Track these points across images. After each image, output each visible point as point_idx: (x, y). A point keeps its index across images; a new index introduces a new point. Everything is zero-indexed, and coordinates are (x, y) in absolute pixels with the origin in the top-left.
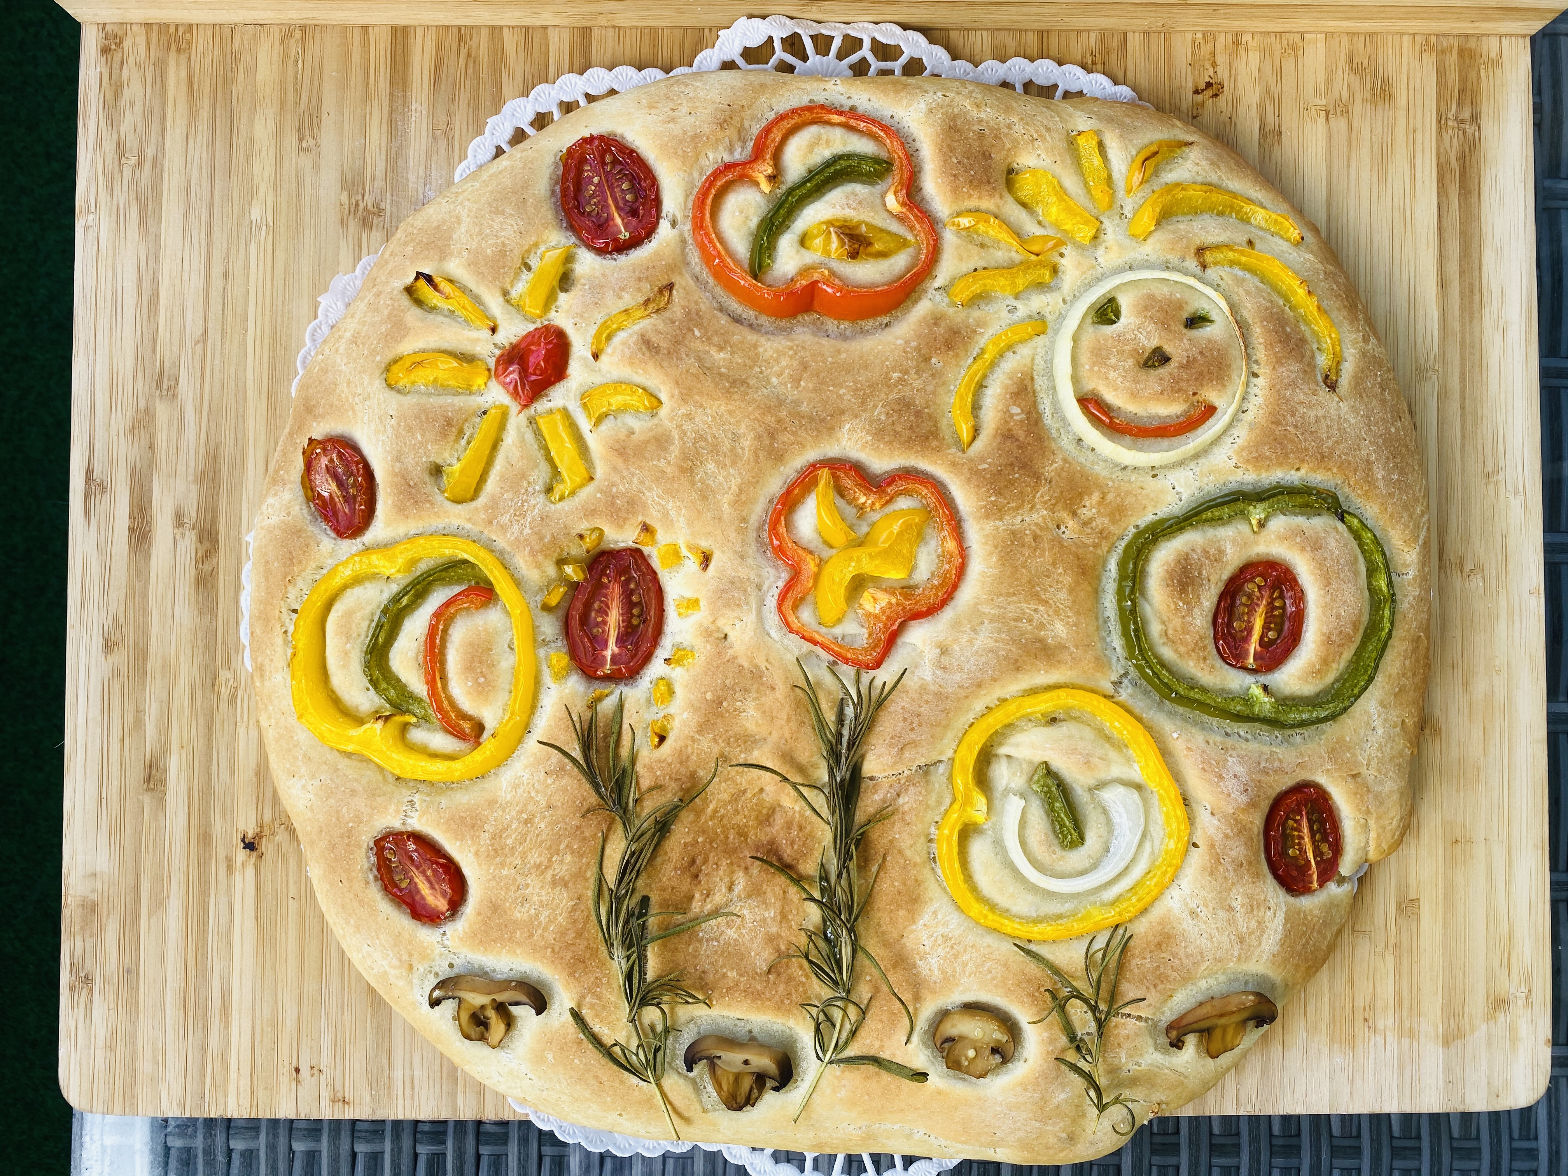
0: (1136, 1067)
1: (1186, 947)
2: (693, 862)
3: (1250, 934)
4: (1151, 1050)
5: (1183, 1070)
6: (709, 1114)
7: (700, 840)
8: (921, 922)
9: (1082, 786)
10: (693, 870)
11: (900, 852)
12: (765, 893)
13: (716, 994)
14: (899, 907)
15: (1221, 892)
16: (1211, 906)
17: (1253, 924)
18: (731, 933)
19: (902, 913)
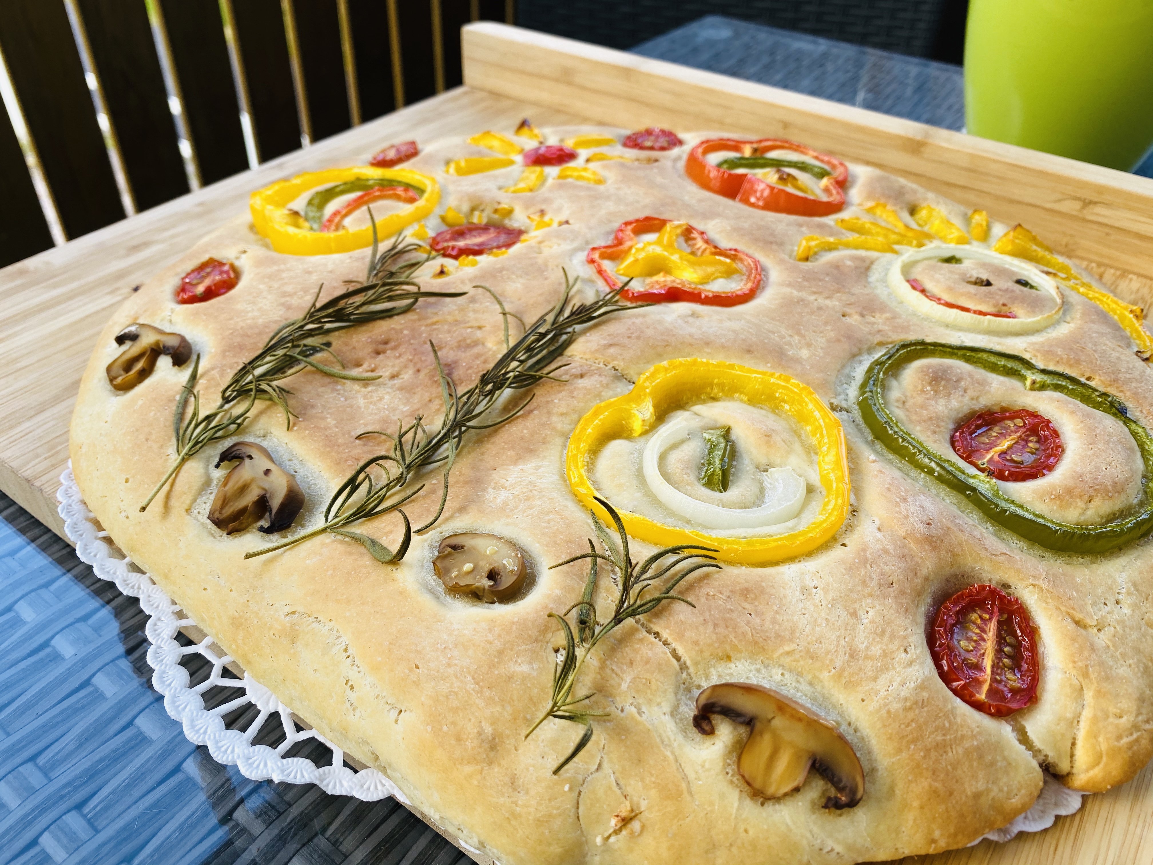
0: (633, 710)
1: (777, 612)
2: (386, 343)
3: (867, 657)
4: (667, 708)
5: (691, 775)
6: (188, 517)
7: (405, 332)
8: (521, 467)
9: (752, 460)
10: (381, 347)
11: (549, 413)
12: (414, 393)
13: (303, 424)
14: (513, 448)
15: (851, 591)
16: (831, 595)
17: (876, 650)
18: (361, 402)
19: (511, 453)
